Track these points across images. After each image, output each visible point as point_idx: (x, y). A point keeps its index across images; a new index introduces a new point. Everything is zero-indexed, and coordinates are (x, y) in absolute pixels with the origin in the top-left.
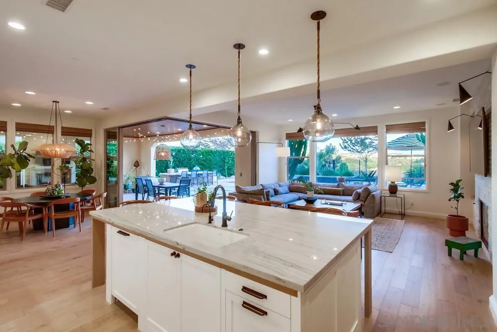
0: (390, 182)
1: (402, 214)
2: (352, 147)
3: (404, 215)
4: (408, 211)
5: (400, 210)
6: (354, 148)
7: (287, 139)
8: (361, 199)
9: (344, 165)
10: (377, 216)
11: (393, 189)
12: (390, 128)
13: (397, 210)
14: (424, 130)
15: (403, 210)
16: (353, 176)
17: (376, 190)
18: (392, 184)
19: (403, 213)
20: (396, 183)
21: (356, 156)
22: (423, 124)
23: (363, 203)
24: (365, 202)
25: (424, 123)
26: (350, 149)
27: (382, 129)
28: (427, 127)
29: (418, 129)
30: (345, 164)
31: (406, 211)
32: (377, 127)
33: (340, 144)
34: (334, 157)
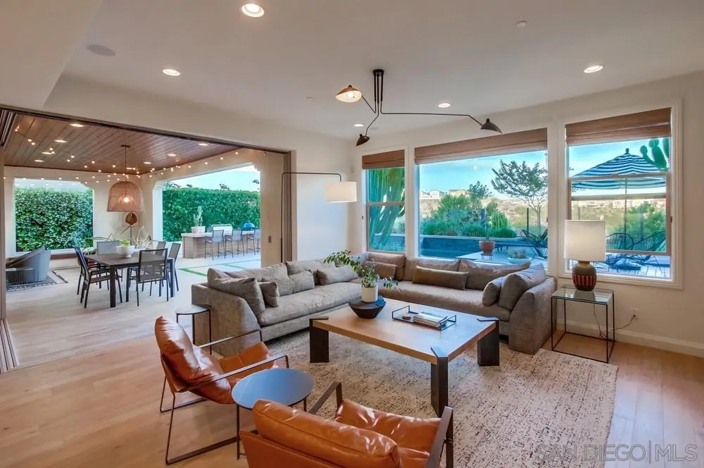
0: (577, 262)
1: (607, 340)
2: (514, 186)
3: (614, 341)
4: (623, 333)
5: (603, 329)
6: (517, 188)
7: (364, 167)
8: (500, 303)
9: (500, 219)
10: (541, 347)
11: (585, 279)
12: (576, 132)
13: (595, 327)
14: (666, 131)
15: (610, 329)
16: (515, 236)
17: (541, 279)
18: (583, 266)
19: (611, 336)
20: (591, 264)
21: (522, 202)
22: (665, 114)
23: (505, 313)
24: (511, 311)
25: (667, 111)
26: (509, 189)
27: (557, 134)
28: (673, 122)
29: (649, 128)
30: (502, 216)
31: (619, 332)
32: (545, 130)
33: (493, 182)
34: (485, 203)
